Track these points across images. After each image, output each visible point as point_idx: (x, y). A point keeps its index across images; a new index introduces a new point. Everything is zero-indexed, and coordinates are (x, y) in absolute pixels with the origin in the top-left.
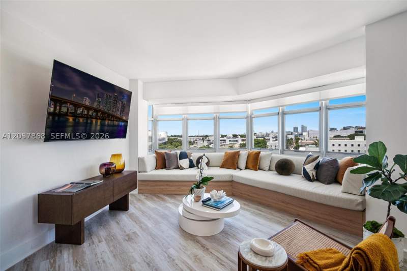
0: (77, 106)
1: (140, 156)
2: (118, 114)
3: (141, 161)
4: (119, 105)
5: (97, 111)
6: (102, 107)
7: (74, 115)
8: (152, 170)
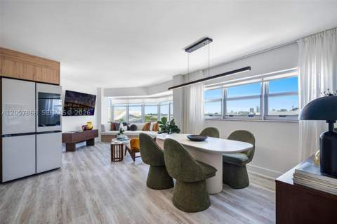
0: (73, 104)
1: (102, 123)
2: (90, 105)
3: (103, 126)
4: (90, 102)
5: (80, 105)
6: (82, 103)
7: (72, 107)
8: (108, 131)
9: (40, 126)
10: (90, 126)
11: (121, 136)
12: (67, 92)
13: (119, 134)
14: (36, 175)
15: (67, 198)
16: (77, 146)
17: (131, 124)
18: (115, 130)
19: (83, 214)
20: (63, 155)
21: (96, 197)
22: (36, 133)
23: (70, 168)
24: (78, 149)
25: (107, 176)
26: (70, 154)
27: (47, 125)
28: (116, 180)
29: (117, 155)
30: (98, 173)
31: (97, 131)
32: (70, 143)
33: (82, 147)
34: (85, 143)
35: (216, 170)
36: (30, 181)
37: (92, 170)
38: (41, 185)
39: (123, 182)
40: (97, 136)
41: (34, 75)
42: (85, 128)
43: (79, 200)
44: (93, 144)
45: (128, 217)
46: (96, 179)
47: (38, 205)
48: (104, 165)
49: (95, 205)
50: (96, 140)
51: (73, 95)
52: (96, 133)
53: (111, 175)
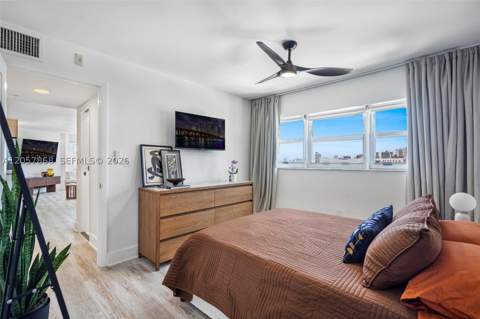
10: (50, 173)
12: (25, 140)
40: (59, 182)
42: (45, 175)
44: (53, 191)
50: (57, 186)
52: (57, 180)
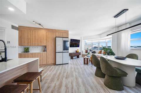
0: (73, 43)
1: (82, 50)
2: (78, 44)
3: (82, 51)
4: (78, 42)
6: (75, 43)
8: (84, 53)
9: (64, 50)
10: (78, 51)
11: (88, 55)
12: (71, 39)
13: (88, 54)
14: (63, 64)
15: (69, 72)
16: (74, 57)
17: (93, 51)
18: (87, 53)
19: (72, 77)
20: (70, 60)
21: (77, 74)
22: (63, 52)
23: (71, 64)
24: (74, 59)
25: (81, 68)
26: (72, 60)
27: (66, 50)
28: (84, 70)
29: (86, 62)
30: (79, 67)
31: (80, 53)
32: (72, 56)
33: (75, 58)
34: (76, 57)
35: (127, 74)
36: (61, 65)
37: (77, 66)
38: (64, 67)
39: (86, 71)
41: (62, 35)
42: (76, 52)
43: (72, 73)
44: (79, 58)
45: (85, 82)
46: (77, 68)
47: (62, 72)
48: (81, 65)
49: (76, 76)
51: (73, 40)
52: (80, 54)
53: (83, 68)
